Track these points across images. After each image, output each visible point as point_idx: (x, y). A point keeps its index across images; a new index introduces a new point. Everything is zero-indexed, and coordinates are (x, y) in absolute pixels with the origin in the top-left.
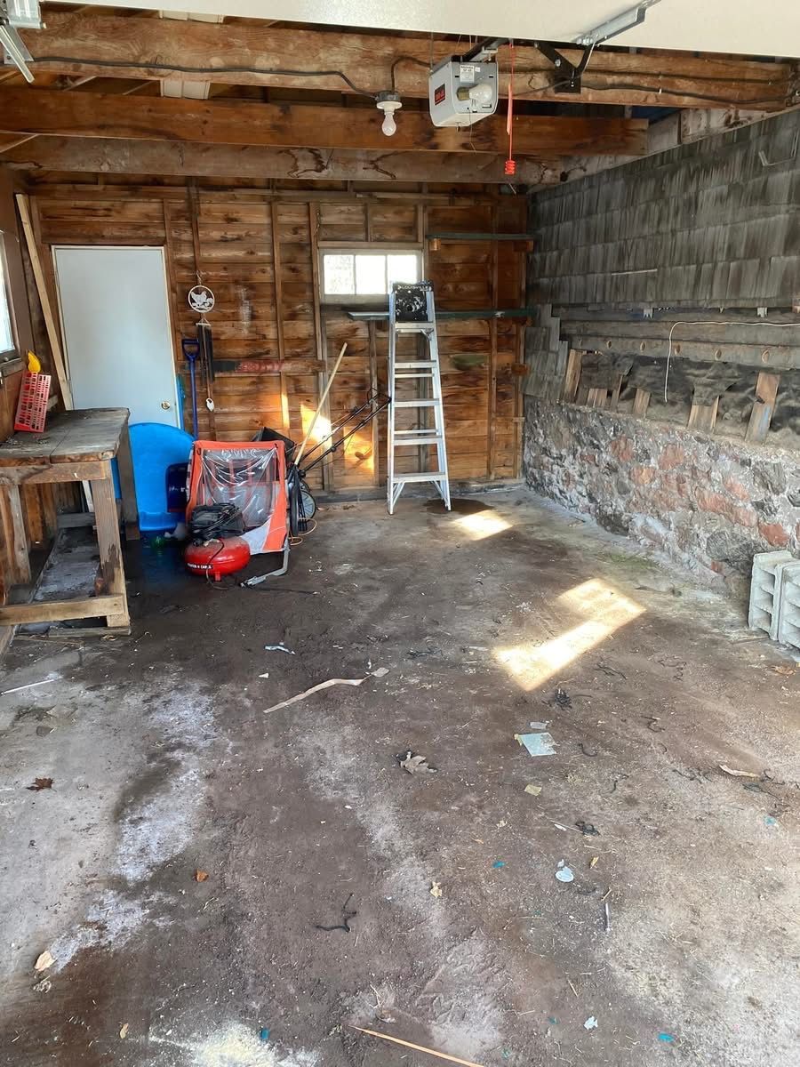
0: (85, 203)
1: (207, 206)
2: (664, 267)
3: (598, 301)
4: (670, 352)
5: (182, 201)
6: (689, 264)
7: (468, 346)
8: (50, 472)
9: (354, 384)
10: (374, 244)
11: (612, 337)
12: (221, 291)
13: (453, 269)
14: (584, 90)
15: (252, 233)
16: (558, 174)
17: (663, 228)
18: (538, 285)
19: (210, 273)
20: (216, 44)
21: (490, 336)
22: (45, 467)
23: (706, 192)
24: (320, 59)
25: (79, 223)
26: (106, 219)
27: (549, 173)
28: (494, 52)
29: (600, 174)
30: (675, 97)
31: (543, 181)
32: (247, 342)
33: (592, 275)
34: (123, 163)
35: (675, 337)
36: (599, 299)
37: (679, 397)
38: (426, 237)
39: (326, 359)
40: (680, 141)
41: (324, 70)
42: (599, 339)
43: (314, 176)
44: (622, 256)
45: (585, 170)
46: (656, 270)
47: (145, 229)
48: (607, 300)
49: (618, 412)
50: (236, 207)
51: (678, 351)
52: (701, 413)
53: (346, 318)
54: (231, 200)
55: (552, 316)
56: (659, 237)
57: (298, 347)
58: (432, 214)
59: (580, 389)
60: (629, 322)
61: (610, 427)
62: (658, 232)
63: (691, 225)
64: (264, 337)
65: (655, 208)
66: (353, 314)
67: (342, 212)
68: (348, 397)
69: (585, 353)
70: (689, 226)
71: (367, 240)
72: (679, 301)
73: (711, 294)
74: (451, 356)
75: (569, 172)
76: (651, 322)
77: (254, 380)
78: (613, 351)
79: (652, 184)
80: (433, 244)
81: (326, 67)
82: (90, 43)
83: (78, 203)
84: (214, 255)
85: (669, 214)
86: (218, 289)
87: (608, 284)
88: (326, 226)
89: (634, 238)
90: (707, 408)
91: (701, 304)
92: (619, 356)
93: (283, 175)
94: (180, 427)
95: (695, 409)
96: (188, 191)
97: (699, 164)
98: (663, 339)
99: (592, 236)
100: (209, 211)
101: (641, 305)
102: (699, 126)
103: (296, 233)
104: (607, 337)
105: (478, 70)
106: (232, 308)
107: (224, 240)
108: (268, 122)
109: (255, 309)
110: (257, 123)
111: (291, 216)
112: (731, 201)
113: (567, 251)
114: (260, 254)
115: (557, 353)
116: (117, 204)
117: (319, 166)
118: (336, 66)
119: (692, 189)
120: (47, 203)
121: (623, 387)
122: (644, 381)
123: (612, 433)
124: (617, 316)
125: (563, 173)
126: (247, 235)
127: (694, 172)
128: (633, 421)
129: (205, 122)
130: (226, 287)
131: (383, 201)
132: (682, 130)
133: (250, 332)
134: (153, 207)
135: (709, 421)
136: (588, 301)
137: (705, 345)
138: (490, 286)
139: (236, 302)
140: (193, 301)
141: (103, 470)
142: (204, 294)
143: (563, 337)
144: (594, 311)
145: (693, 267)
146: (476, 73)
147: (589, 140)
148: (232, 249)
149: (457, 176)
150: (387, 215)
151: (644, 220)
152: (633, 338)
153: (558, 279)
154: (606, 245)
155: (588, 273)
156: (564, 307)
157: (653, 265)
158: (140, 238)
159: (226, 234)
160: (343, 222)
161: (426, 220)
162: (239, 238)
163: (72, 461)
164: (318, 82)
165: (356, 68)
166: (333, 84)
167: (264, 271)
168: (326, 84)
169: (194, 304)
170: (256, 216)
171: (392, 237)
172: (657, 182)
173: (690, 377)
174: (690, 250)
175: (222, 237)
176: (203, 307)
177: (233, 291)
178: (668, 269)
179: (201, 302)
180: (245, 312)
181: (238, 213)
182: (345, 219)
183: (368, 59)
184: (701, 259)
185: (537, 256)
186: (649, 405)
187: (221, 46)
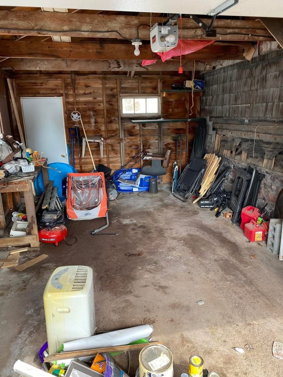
0: (33, 81)
1: (78, 81)
2: (253, 104)
3: (227, 116)
4: (255, 137)
5: (69, 80)
6: (263, 103)
7: (178, 132)
8: (7, 188)
9: (134, 147)
10: (141, 94)
11: (232, 130)
12: (84, 113)
13: (172, 103)
14: (218, 35)
15: (95, 91)
16: (212, 67)
17: (253, 88)
18: (204, 109)
19: (80, 106)
20: (65, 21)
21: (186, 128)
22: (5, 186)
23: (270, 74)
24: (108, 26)
25: (30, 89)
26: (40, 87)
27: (208, 66)
28: (175, 21)
29: (228, 67)
30: (256, 37)
31: (206, 70)
32: (94, 132)
33: (224, 106)
34: (44, 66)
35: (257, 132)
36: (227, 115)
37: (259, 155)
38: (161, 91)
39: (123, 138)
40: (259, 54)
41: (110, 30)
42: (228, 131)
43: (117, 70)
44: (236, 99)
45: (222, 65)
46: (250, 105)
47: (56, 90)
48: (230, 116)
49: (234, 159)
50: (89, 82)
51: (259, 137)
52: (268, 162)
53: (131, 122)
54: (88, 79)
55: (210, 121)
56: (251, 92)
57: (113, 133)
58: (164, 83)
59: (220, 150)
60: (239, 124)
61: (232, 164)
62: (250, 90)
63: (263, 87)
64: (100, 130)
65: (249, 81)
66: (133, 121)
67: (129, 82)
68: (131, 151)
69: (222, 136)
70: (263, 88)
71: (139, 93)
72: (259, 117)
73: (272, 115)
74: (171, 136)
75: (216, 66)
76: (248, 125)
77: (96, 146)
78: (233, 135)
79: (248, 71)
80: (164, 94)
81: (111, 29)
82: (14, 22)
83: (30, 81)
84: (81, 100)
85: (255, 83)
86: (83, 112)
87: (231, 110)
88: (122, 88)
89: (241, 92)
90: (270, 161)
91: (268, 119)
92: (235, 138)
93: (105, 69)
94: (68, 164)
95: (265, 161)
96: (71, 76)
97: (267, 63)
98: (252, 132)
99: (225, 91)
100: (79, 83)
101: (244, 118)
102: (267, 48)
103: (112, 91)
104: (231, 130)
105: (169, 28)
106: (87, 119)
107: (85, 94)
108: (95, 50)
109: (97, 119)
110: (91, 51)
111: (109, 84)
112: (280, 78)
113: (215, 97)
114: (98, 99)
115: (212, 135)
116: (45, 81)
117: (119, 66)
118: (115, 28)
119: (264, 73)
120: (18, 81)
121: (237, 150)
122: (245, 148)
123: (233, 167)
124: (234, 122)
125: (214, 66)
126: (93, 92)
127: (265, 66)
128: (241, 163)
129: (70, 51)
130: (86, 112)
131: (145, 78)
132: (260, 49)
133: (95, 128)
134: (59, 82)
135: (271, 166)
136: (223, 116)
137: (270, 135)
138: (186, 109)
139: (89, 117)
140: (72, 117)
141: (28, 187)
142: (77, 114)
143: (214, 129)
144: (225, 120)
145: (265, 104)
146: (168, 30)
147: (222, 54)
148: (88, 97)
149: (172, 69)
150: (146, 83)
151: (245, 85)
152: (241, 131)
153: (212, 107)
154: (230, 94)
155: (223, 105)
156: (214, 118)
157: (248, 103)
158: (53, 94)
159: (85, 91)
160: (129, 86)
161: (161, 85)
162: (90, 93)
163: (16, 184)
164: (107, 35)
165: (123, 29)
166: (113, 36)
167: (100, 105)
168: (111, 35)
169: (73, 118)
170: (97, 85)
171: (148, 92)
172: (250, 70)
173: (263, 148)
174: (263, 97)
175: (84, 93)
176: (76, 119)
177: (88, 113)
178: (254, 105)
179: (76, 117)
180: (93, 120)
181: (89, 83)
182: (131, 85)
183: (128, 25)
184: (268, 101)
185: (204, 98)
186: (247, 158)
187: (67, 21)
